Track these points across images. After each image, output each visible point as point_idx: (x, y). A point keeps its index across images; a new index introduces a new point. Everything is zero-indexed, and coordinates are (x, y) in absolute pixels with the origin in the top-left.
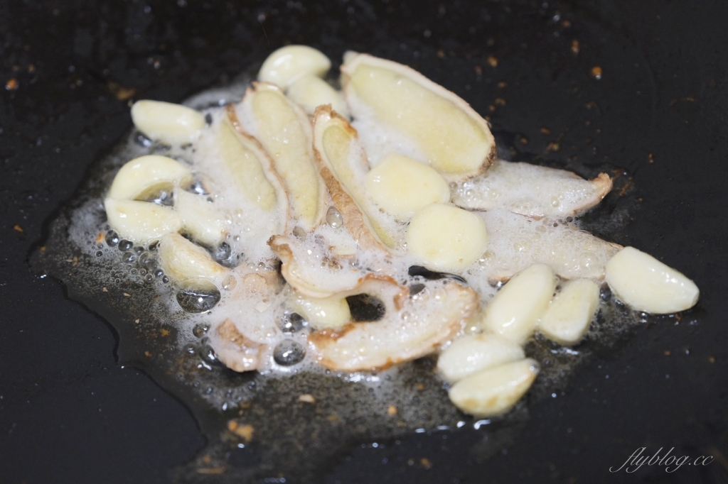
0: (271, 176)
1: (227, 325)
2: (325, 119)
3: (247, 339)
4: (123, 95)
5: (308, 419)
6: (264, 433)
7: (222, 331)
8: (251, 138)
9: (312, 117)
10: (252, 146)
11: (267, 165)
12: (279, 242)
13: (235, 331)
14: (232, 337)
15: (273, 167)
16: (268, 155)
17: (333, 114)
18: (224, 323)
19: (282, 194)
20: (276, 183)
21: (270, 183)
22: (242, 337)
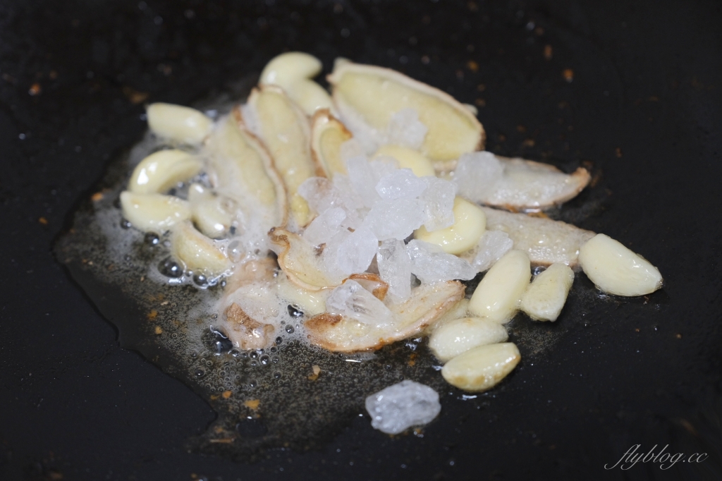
0: (272, 173)
1: (233, 308)
2: (323, 121)
3: (253, 320)
4: (137, 98)
5: (310, 393)
6: (270, 406)
7: (230, 314)
8: (254, 136)
9: (311, 119)
10: (254, 144)
11: (268, 162)
12: (279, 233)
13: (242, 314)
14: (238, 319)
15: (273, 165)
16: (268, 152)
17: (331, 118)
18: (231, 307)
19: (280, 189)
20: (276, 180)
21: (270, 179)
22: (248, 318)
